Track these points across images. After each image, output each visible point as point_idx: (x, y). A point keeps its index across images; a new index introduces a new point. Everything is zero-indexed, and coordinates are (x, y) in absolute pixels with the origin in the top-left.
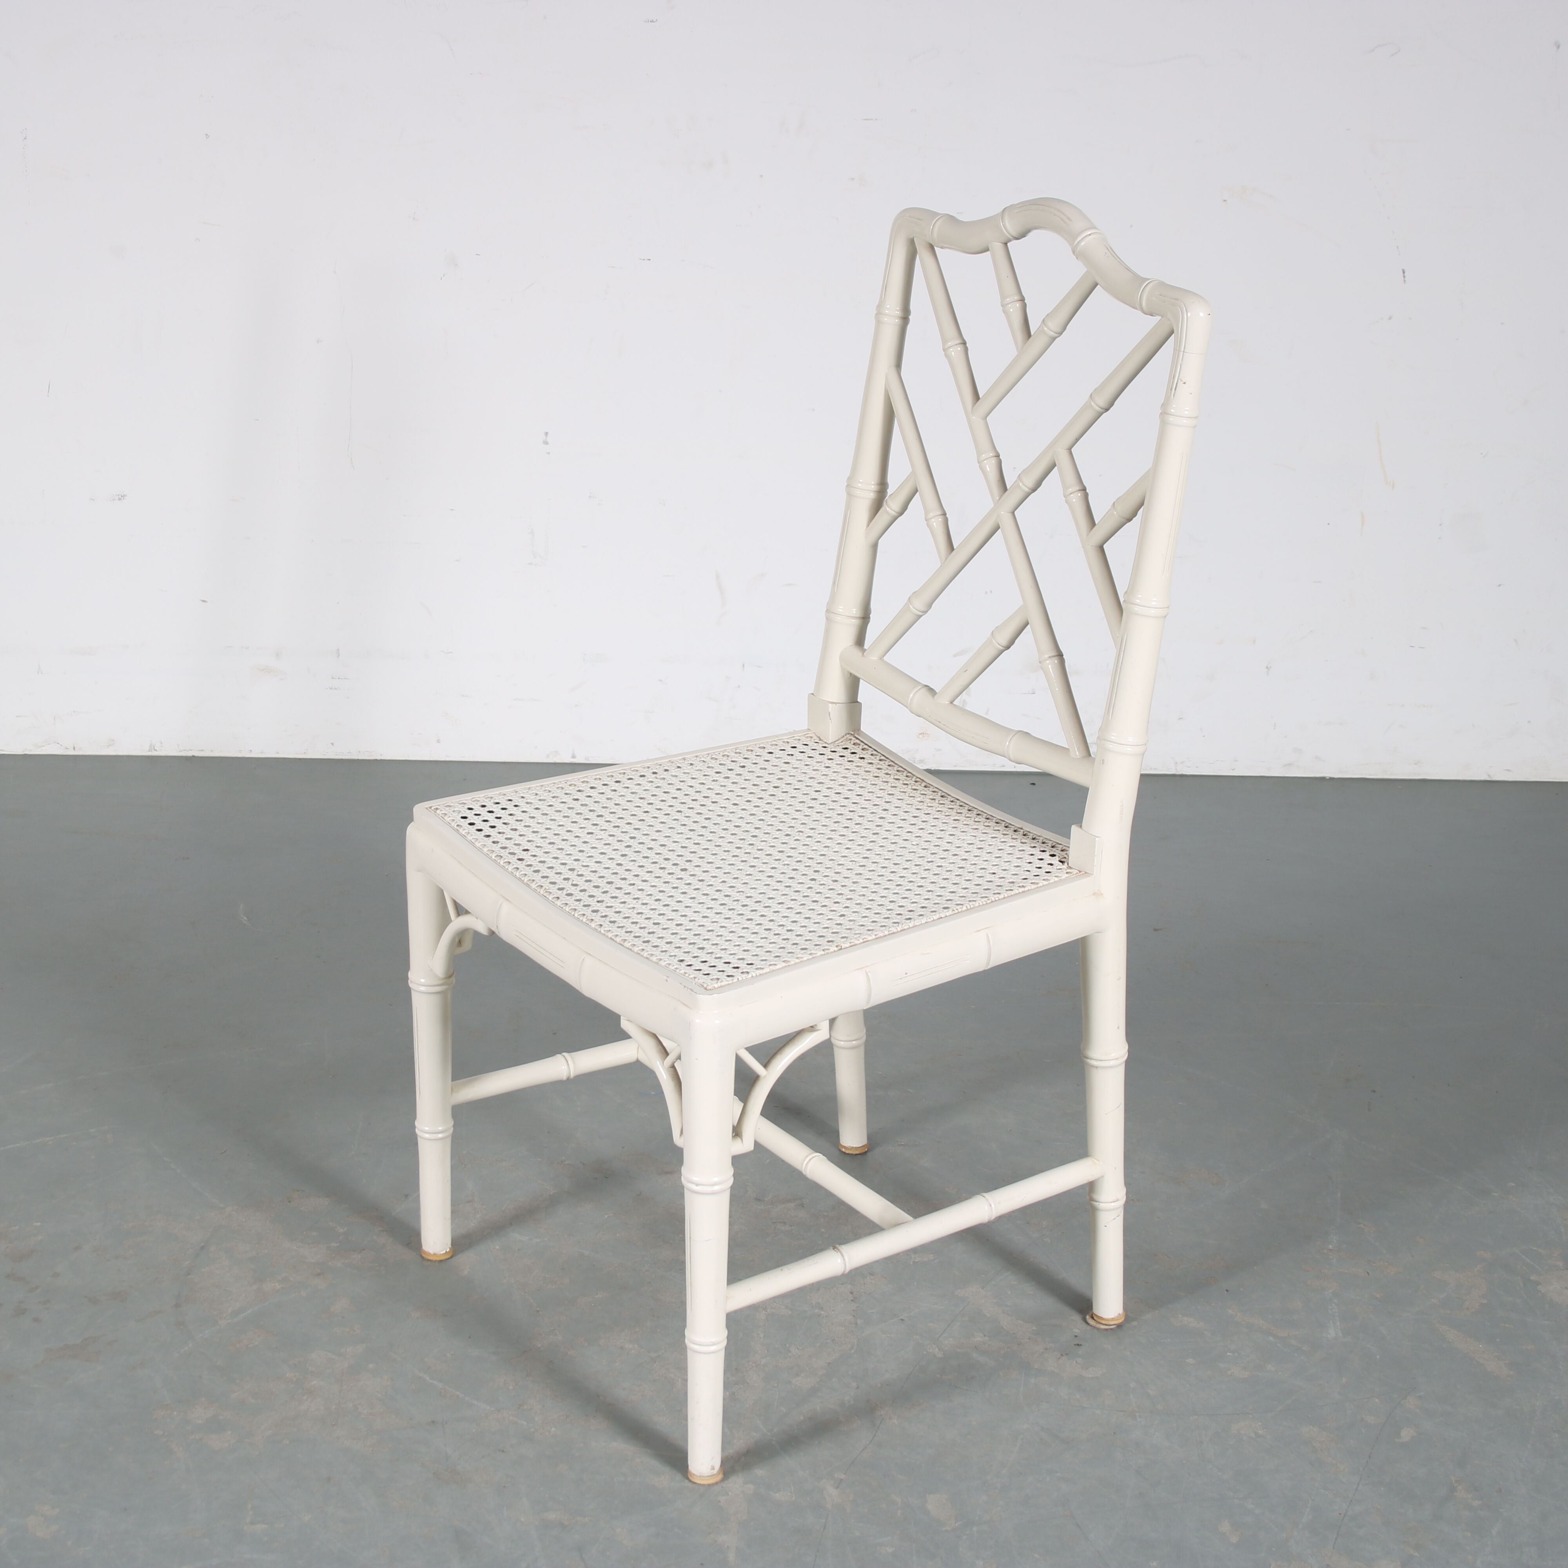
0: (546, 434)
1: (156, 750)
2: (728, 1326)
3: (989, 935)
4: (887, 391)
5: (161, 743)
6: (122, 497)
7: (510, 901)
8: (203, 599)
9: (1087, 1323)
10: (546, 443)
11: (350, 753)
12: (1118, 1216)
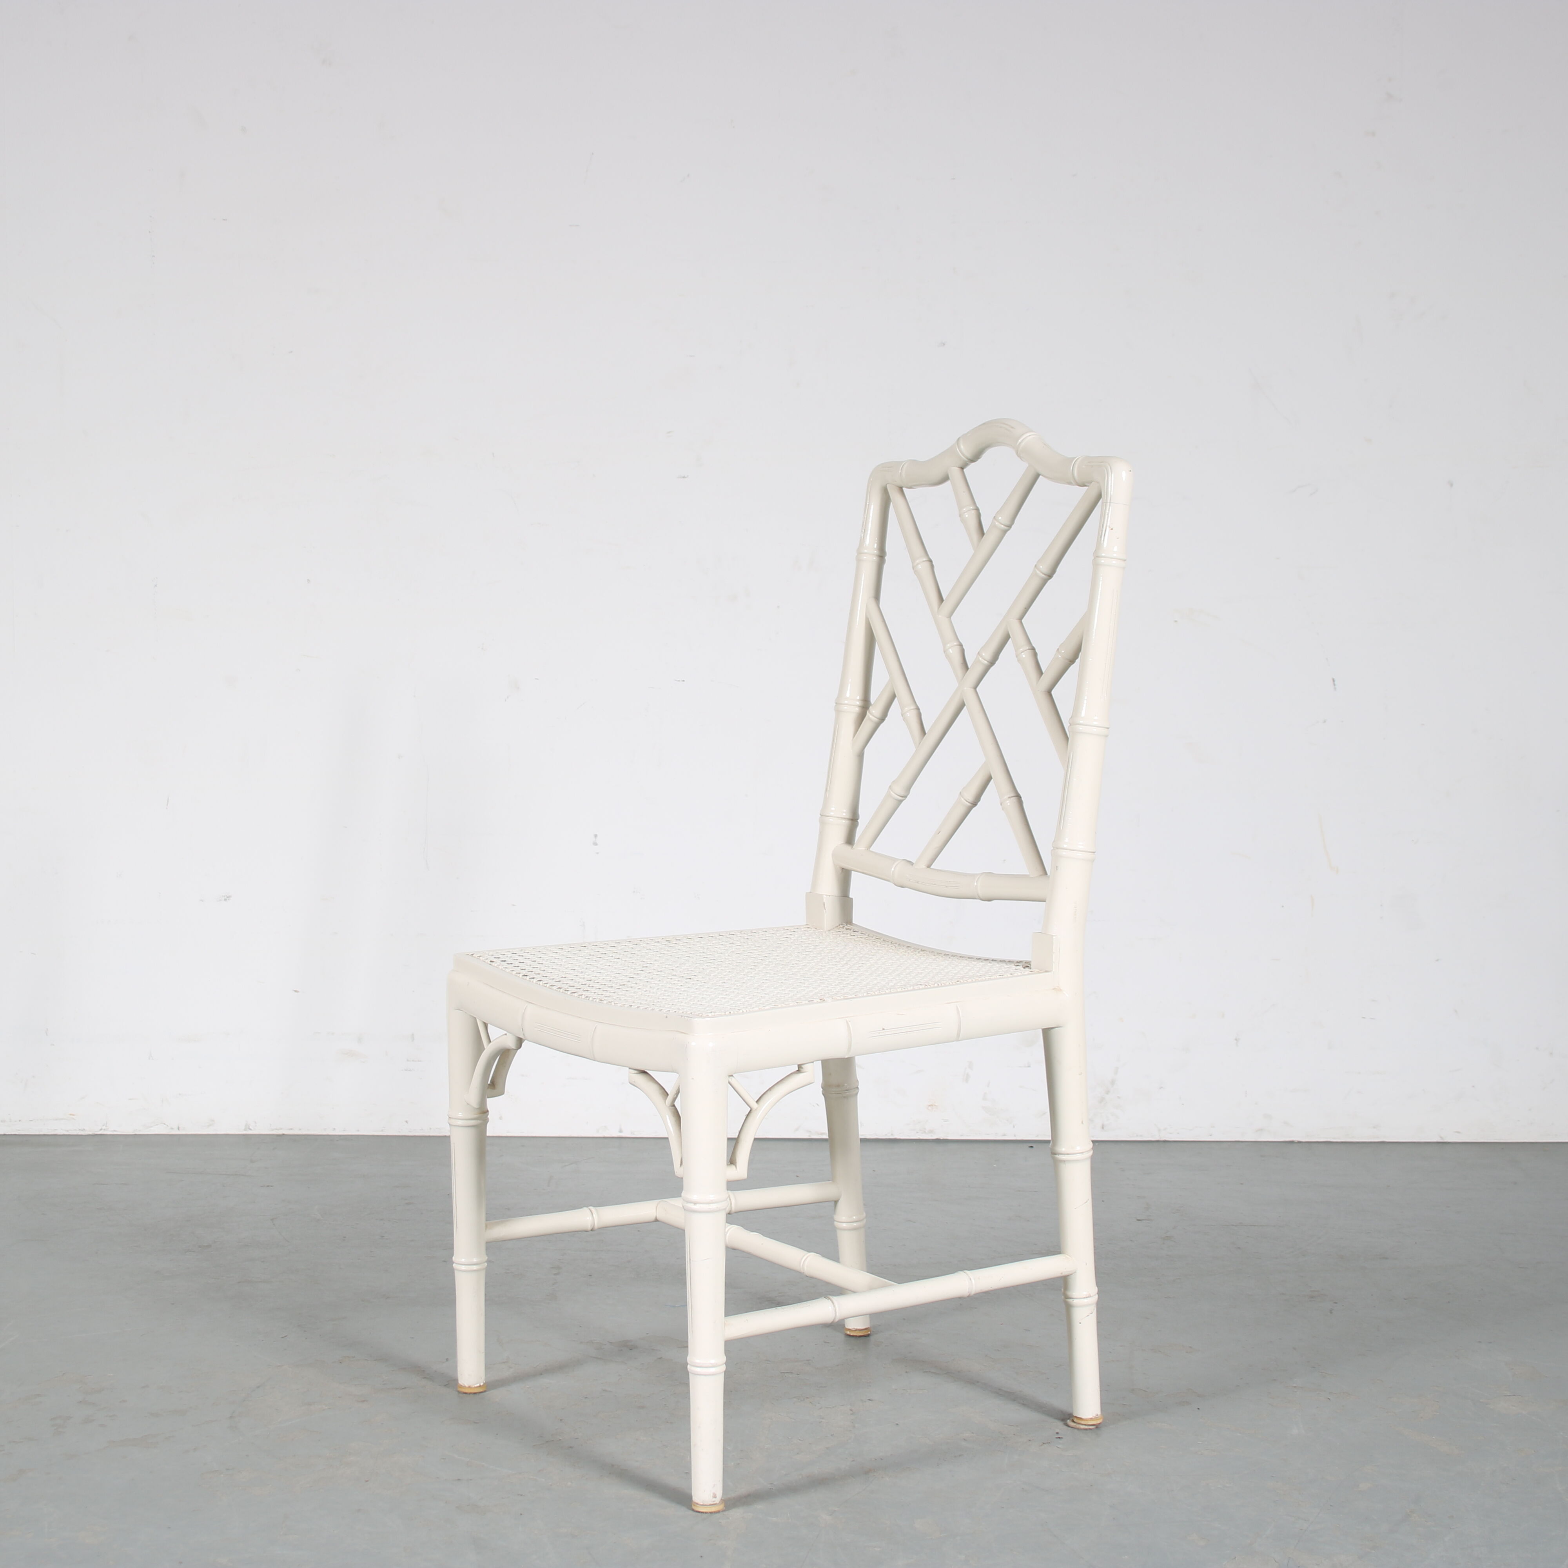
0: (596, 836)
1: (251, 1129)
2: (727, 1352)
3: (959, 1007)
4: (868, 619)
5: (256, 1123)
6: (228, 898)
7: (533, 1004)
8: (295, 989)
9: (1069, 1426)
10: (595, 844)
11: (422, 1130)
12: (1091, 1313)
